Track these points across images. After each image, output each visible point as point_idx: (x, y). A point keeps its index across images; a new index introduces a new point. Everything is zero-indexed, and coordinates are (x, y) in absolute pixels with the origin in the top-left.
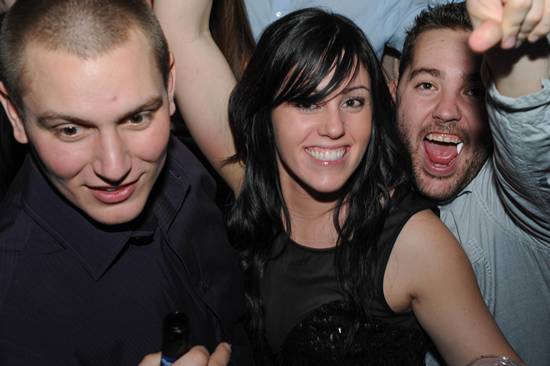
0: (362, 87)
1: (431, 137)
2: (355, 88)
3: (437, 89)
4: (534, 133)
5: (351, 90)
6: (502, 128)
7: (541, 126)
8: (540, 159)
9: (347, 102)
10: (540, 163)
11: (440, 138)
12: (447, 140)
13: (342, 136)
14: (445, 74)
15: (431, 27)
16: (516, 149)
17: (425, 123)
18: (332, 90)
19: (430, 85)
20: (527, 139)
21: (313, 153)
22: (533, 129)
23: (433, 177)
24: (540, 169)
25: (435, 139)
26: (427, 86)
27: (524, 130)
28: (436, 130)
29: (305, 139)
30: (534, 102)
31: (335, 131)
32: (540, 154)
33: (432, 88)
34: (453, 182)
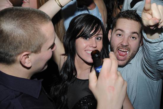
0: (101, 34)
1: (120, 49)
2: (100, 34)
3: (122, 36)
4: (156, 49)
5: (99, 35)
6: (148, 48)
7: (158, 48)
8: (157, 57)
9: (97, 38)
10: (157, 58)
11: (122, 50)
12: (124, 51)
13: (96, 47)
14: (125, 32)
15: (122, 18)
16: (151, 53)
17: (119, 46)
18: (94, 35)
19: (121, 35)
20: (154, 51)
21: (87, 52)
22: (156, 48)
23: (119, 60)
24: (157, 59)
25: (121, 50)
26: (120, 35)
27: (154, 48)
28: (122, 48)
29: (86, 48)
30: (157, 41)
31: (94, 46)
32: (157, 55)
33: (121, 36)
34: (125, 62)
